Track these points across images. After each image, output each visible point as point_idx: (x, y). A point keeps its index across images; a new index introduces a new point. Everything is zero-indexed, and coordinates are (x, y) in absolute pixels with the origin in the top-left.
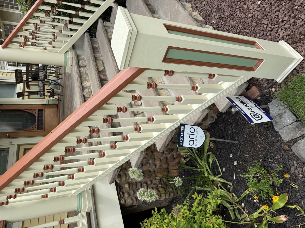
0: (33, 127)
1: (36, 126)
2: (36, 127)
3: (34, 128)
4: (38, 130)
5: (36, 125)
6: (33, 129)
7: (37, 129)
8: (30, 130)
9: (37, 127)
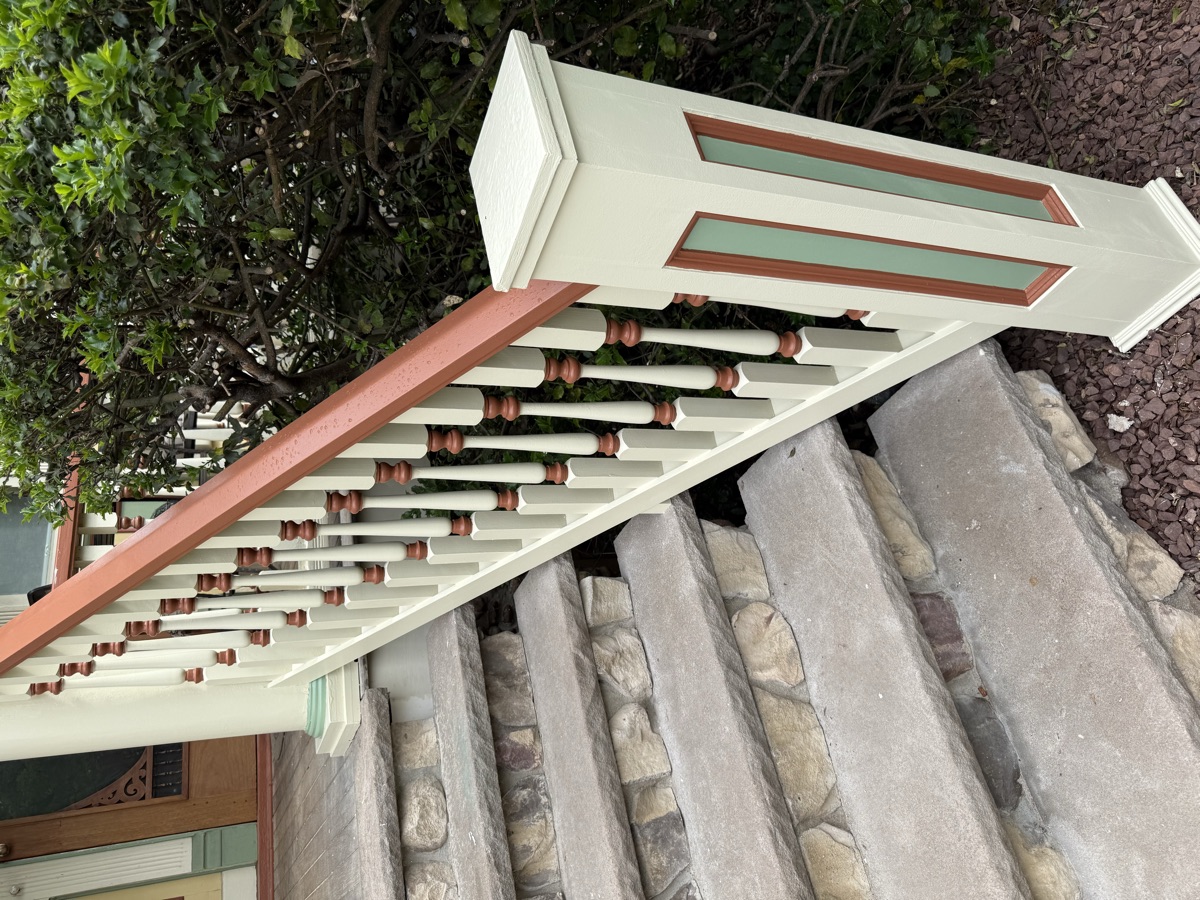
0: (130, 782)
1: (143, 773)
2: (143, 779)
3: (137, 782)
4: (155, 795)
5: (144, 767)
6: (130, 790)
7: (148, 789)
8: (116, 798)
9: (149, 780)
